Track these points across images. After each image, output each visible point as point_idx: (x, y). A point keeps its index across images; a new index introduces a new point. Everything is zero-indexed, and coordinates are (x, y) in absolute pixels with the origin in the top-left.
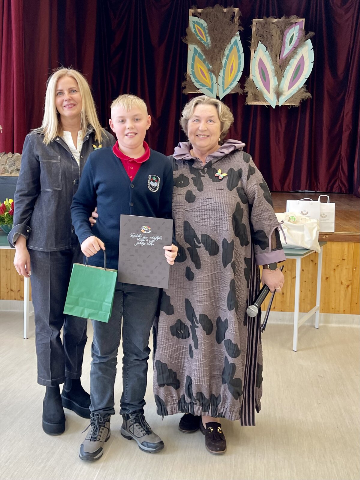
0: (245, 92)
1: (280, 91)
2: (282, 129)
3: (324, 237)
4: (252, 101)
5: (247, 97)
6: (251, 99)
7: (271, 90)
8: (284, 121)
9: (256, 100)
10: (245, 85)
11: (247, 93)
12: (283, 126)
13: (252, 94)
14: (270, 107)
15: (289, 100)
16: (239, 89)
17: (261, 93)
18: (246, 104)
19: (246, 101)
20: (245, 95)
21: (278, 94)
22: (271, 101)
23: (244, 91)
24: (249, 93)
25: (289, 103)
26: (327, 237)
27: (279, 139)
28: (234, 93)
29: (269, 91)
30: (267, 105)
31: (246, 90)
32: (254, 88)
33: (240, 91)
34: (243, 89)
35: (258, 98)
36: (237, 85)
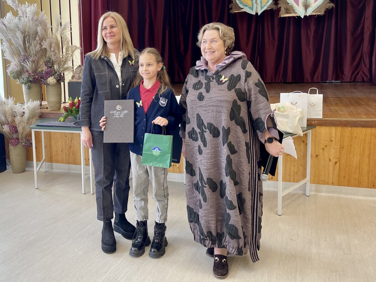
0: (279, 7)
1: (308, 4)
2: (312, 34)
3: (313, 122)
4: (284, 14)
5: (280, 11)
6: (284, 13)
7: (300, 4)
8: (313, 28)
9: (287, 13)
10: (278, 2)
11: (280, 8)
12: (313, 32)
13: (284, 9)
14: (299, 17)
15: (315, 11)
16: (274, 5)
17: (292, 7)
18: (280, 16)
19: (280, 14)
20: (279, 10)
21: (306, 7)
22: (301, 12)
23: (277, 7)
24: (282, 8)
25: (315, 13)
26: (316, 122)
27: (309, 42)
28: (270, 9)
29: (298, 5)
30: (297, 16)
31: (279, 6)
32: (286, 4)
33: (274, 7)
34: (277, 6)
35: (289, 11)
36: (272, 3)
